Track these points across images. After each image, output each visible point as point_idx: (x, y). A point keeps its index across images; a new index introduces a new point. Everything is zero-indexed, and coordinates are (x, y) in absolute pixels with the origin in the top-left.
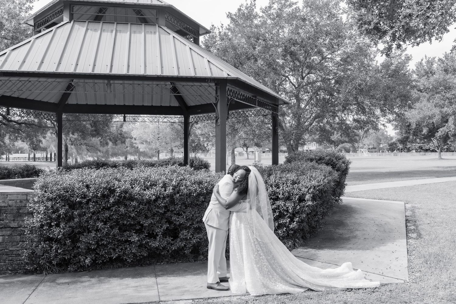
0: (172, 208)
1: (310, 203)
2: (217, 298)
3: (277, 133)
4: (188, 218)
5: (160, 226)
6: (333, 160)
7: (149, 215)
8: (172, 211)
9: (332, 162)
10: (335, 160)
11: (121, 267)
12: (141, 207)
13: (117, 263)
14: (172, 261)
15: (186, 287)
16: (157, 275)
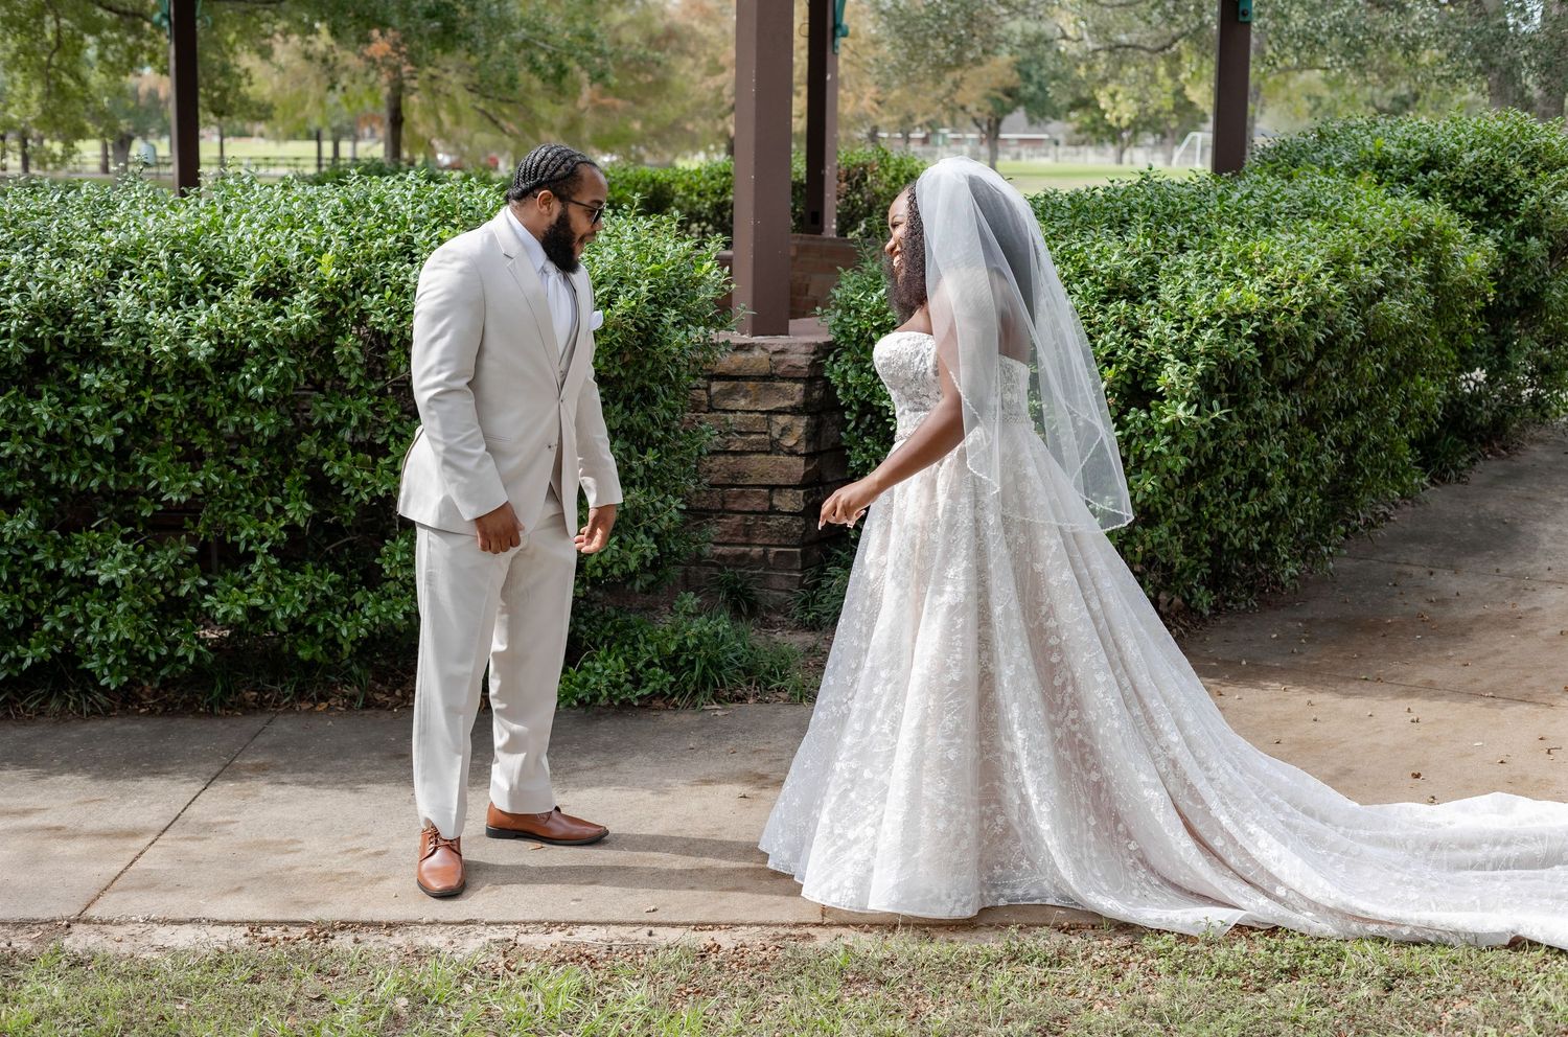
0: (322, 411)
1: (1181, 411)
3: (1245, 14)
5: (269, 510)
6: (1504, 171)
7: (202, 440)
8: (329, 432)
9: (1497, 180)
10: (1518, 171)
12: (148, 396)
13: (87, 692)
14: (378, 697)
15: (299, 846)
16: (227, 770)
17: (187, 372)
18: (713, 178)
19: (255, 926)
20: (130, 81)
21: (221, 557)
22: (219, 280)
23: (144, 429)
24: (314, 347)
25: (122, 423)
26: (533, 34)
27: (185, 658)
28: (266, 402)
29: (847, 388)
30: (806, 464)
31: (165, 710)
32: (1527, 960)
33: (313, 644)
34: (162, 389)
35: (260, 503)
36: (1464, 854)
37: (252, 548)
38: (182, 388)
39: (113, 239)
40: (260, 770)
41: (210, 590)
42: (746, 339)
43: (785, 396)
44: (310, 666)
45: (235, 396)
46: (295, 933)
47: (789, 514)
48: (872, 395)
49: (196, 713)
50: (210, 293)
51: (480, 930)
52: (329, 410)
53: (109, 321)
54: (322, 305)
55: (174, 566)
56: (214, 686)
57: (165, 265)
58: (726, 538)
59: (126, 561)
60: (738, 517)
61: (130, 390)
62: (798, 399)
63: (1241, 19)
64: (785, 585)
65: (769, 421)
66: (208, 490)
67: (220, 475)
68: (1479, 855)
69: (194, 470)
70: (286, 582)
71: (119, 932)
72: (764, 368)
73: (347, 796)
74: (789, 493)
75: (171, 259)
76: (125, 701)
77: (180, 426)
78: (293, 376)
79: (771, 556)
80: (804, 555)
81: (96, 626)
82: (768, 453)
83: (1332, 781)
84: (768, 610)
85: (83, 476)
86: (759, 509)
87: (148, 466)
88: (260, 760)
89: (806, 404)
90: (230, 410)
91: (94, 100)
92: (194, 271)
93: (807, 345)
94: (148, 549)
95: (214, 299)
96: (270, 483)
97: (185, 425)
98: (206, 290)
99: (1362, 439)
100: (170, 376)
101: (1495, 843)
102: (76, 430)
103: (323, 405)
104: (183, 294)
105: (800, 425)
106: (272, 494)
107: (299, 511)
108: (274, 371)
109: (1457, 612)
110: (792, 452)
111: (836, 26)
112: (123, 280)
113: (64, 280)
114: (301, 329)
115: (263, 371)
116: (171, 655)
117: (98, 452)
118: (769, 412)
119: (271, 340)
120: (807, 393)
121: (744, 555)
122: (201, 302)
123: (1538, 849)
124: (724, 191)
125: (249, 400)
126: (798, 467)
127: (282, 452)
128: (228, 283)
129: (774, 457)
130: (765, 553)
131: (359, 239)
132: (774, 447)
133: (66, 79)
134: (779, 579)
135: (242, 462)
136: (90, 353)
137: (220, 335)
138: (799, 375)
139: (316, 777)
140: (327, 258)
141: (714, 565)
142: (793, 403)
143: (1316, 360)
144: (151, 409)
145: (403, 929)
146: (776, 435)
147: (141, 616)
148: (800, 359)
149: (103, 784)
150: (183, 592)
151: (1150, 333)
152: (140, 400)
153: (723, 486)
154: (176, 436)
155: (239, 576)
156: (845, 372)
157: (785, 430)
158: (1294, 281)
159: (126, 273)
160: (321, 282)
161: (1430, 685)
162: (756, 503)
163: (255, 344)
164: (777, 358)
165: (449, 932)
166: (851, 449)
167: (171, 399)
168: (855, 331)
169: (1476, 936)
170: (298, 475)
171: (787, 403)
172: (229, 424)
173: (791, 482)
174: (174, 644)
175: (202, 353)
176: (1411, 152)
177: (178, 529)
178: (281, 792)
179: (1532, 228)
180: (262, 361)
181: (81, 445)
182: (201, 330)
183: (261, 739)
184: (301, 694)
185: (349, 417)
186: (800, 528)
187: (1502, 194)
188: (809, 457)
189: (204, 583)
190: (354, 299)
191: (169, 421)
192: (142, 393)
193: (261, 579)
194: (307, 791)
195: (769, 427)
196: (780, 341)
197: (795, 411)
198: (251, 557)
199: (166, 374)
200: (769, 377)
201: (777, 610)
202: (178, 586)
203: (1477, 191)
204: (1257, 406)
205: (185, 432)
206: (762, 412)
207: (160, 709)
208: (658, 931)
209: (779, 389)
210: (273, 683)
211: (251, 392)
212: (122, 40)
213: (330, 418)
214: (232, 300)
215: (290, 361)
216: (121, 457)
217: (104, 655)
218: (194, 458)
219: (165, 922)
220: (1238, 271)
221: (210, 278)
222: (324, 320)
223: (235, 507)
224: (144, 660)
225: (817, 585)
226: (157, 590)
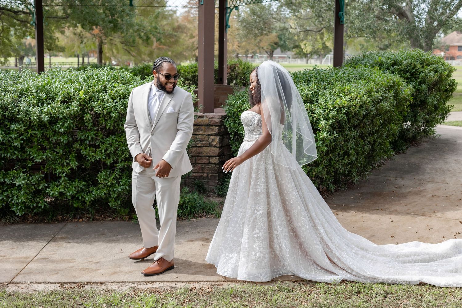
0: (80, 136)
1: (325, 135)
2: (101, 283)
3: (342, 22)
4: (108, 152)
5: (65, 164)
6: (415, 66)
7: (46, 144)
8: (82, 142)
9: (413, 68)
10: (419, 66)
11: (18, 223)
12: (30, 132)
13: (12, 217)
14: (97, 217)
15: (74, 261)
16: (53, 239)
17: (41, 125)
18: (192, 68)
19: (62, 284)
20: (23, 41)
21: (51, 178)
22: (50, 98)
23: (29, 141)
24: (78, 117)
25: (22, 139)
26: (140, 28)
27: (41, 207)
28: (64, 133)
29: (231, 128)
30: (219, 150)
31: (35, 222)
32: (424, 288)
33: (78, 203)
34: (34, 129)
35: (63, 162)
36: (406, 259)
37: (60, 175)
38: (40, 129)
39: (20, 87)
40: (63, 239)
41: (48, 187)
42: (202, 114)
43: (213, 130)
44: (77, 209)
45: (55, 131)
46: (74, 285)
47: (214, 164)
48: (238, 130)
49: (44, 223)
50: (48, 102)
51: (127, 284)
52: (83, 135)
53: (19, 110)
54: (80, 105)
55: (38, 180)
56: (49, 214)
57: (35, 94)
58: (196, 171)
59: (24, 179)
60: (200, 165)
61: (25, 130)
62: (217, 131)
63: (341, 23)
64: (213, 184)
65: (209, 137)
66: (48, 159)
67: (51, 154)
68: (410, 259)
69: (43, 153)
70: (70, 185)
71: (22, 286)
72: (207, 122)
73: (88, 246)
74: (214, 158)
75: (37, 92)
76: (24, 219)
77: (39, 140)
78: (72, 126)
79: (209, 176)
80: (219, 176)
81: (15, 198)
82: (208, 147)
83: (369, 238)
84: (209, 191)
85: (11, 155)
86: (206, 162)
87: (30, 152)
88: (63, 236)
89: (219, 133)
90: (54, 135)
91: (13, 46)
92: (43, 96)
93: (219, 116)
94: (30, 175)
95: (49, 104)
96: (65, 156)
97: (41, 140)
98: (47, 101)
99: (376, 142)
100: (37, 126)
101: (415, 255)
102: (9, 141)
103: (81, 134)
104: (40, 102)
105: (217, 139)
106: (66, 159)
107: (74, 164)
108: (66, 124)
109: (404, 190)
110: (215, 146)
111: (227, 25)
112: (23, 98)
113: (6, 99)
114: (74, 112)
115: (63, 124)
116: (37, 206)
117: (16, 148)
118: (209, 135)
119: (66, 115)
120: (219, 130)
121: (202, 176)
122: (45, 105)
123: (427, 257)
124: (195, 72)
125: (59, 132)
126: (217, 151)
127: (69, 147)
128: (53, 99)
129: (210, 148)
130: (208, 175)
131: (91, 86)
132: (210, 145)
133: (5, 40)
134: (212, 183)
135: (57, 150)
136: (13, 119)
137: (51, 114)
138: (217, 124)
139: (79, 241)
140: (82, 92)
141: (193, 179)
142: (215, 132)
143: (363, 119)
144: (31, 135)
145: (105, 284)
146: (210, 141)
147: (28, 195)
148: (217, 120)
149: (18, 243)
150: (40, 188)
151: (316, 112)
152: (28, 133)
153: (195, 156)
154: (38, 143)
155: (57, 183)
156: (230, 123)
157: (213, 140)
158: (357, 97)
159: (24, 96)
160: (80, 99)
161: (396, 211)
162: (205, 161)
163: (61, 116)
164: (211, 119)
165: (118, 285)
166: (232, 145)
167: (37, 132)
168: (233, 112)
169: (410, 282)
170: (73, 154)
171: (213, 132)
172: (53, 140)
173: (215, 155)
174: (38, 203)
175: (46, 119)
176: (389, 61)
177: (39, 170)
178: (69, 245)
179: (423, 82)
180: (63, 121)
181: (11, 146)
182: (45, 113)
183: (63, 230)
184: (74, 217)
185: (88, 137)
186: (218, 168)
187: (415, 72)
188: (220, 148)
189: (46, 185)
190: (89, 103)
191: (36, 139)
192: (28, 131)
193: (63, 184)
194: (77, 244)
195: (208, 139)
196: (211, 115)
197: (216, 135)
198: (60, 178)
199: (35, 125)
200: (208, 125)
201: (211, 191)
202: (39, 186)
203: (407, 71)
204: (347, 132)
205: (41, 142)
206: (207, 135)
207: (34, 221)
208: (178, 284)
209: (211, 129)
210: (66, 214)
211: (60, 130)
212: (21, 29)
213: (83, 138)
214: (54, 104)
215: (71, 121)
216: (22, 149)
217: (18, 206)
218: (43, 149)
219: (36, 283)
220: (341, 95)
221: (48, 98)
222: (81, 109)
223: (55, 163)
224: (29, 207)
225: (223, 184)
226: (33, 187)
